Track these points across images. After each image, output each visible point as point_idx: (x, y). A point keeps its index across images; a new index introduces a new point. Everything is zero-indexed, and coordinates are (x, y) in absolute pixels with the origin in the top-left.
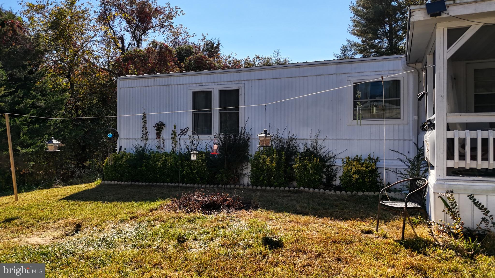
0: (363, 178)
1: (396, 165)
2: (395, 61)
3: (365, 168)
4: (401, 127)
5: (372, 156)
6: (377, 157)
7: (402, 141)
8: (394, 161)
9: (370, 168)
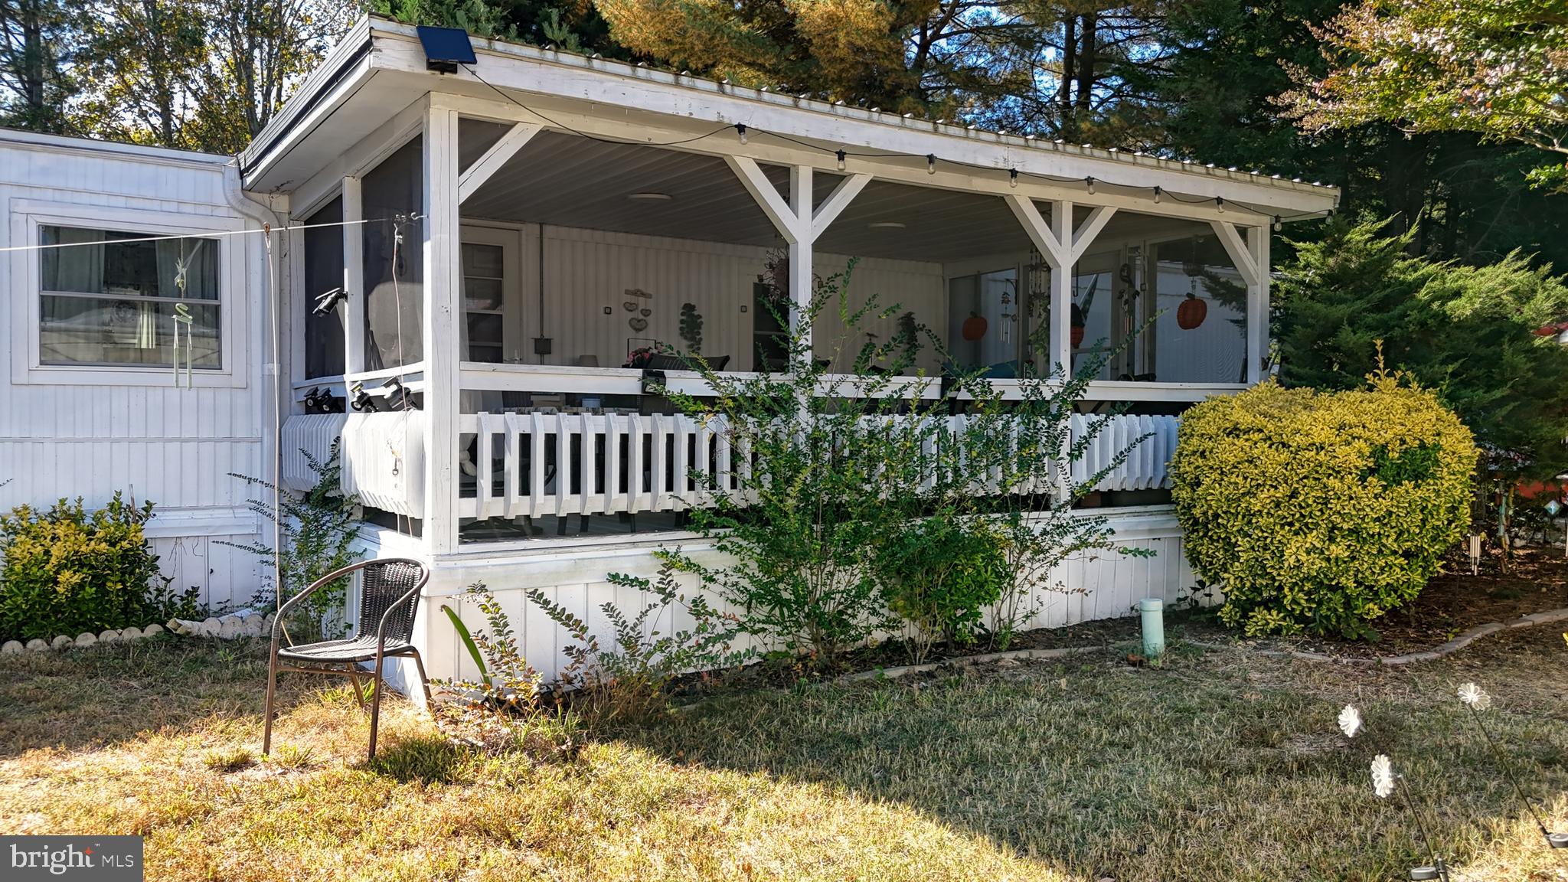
0: (99, 581)
1: (207, 527)
2: (201, 175)
3: (103, 545)
4: (224, 397)
5: (125, 500)
6: (147, 502)
7: (226, 445)
8: (198, 514)
9: (124, 543)
